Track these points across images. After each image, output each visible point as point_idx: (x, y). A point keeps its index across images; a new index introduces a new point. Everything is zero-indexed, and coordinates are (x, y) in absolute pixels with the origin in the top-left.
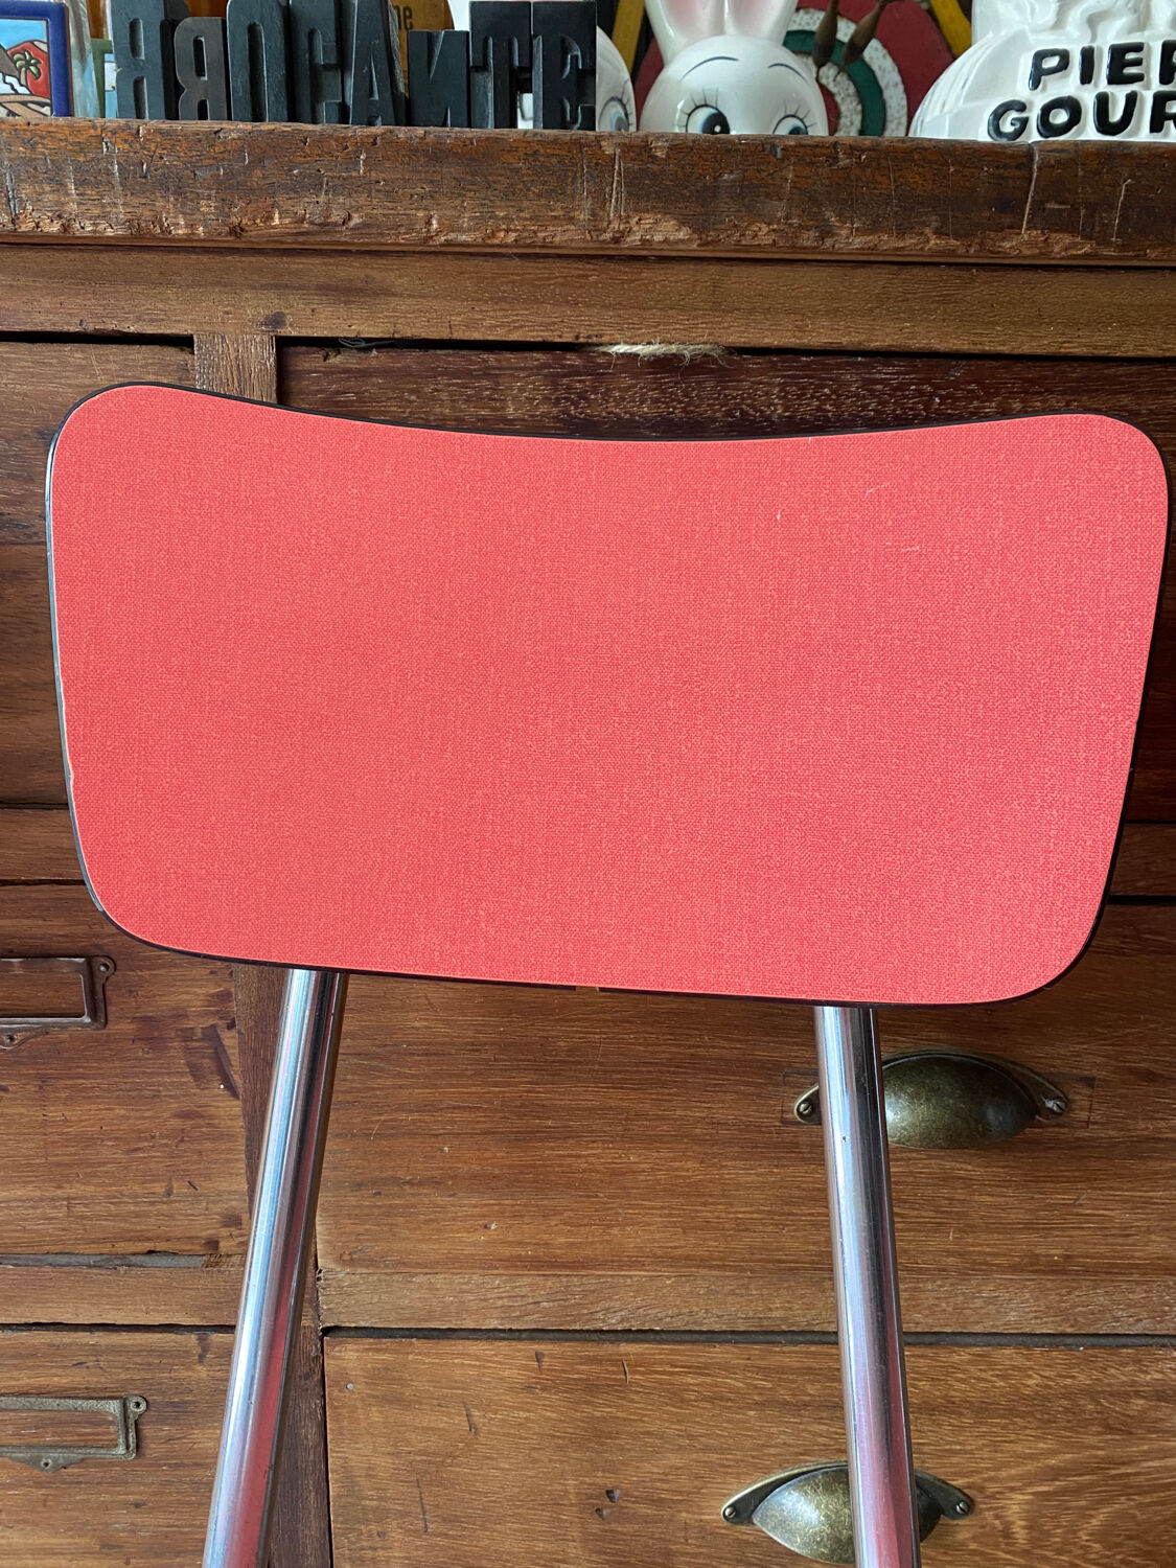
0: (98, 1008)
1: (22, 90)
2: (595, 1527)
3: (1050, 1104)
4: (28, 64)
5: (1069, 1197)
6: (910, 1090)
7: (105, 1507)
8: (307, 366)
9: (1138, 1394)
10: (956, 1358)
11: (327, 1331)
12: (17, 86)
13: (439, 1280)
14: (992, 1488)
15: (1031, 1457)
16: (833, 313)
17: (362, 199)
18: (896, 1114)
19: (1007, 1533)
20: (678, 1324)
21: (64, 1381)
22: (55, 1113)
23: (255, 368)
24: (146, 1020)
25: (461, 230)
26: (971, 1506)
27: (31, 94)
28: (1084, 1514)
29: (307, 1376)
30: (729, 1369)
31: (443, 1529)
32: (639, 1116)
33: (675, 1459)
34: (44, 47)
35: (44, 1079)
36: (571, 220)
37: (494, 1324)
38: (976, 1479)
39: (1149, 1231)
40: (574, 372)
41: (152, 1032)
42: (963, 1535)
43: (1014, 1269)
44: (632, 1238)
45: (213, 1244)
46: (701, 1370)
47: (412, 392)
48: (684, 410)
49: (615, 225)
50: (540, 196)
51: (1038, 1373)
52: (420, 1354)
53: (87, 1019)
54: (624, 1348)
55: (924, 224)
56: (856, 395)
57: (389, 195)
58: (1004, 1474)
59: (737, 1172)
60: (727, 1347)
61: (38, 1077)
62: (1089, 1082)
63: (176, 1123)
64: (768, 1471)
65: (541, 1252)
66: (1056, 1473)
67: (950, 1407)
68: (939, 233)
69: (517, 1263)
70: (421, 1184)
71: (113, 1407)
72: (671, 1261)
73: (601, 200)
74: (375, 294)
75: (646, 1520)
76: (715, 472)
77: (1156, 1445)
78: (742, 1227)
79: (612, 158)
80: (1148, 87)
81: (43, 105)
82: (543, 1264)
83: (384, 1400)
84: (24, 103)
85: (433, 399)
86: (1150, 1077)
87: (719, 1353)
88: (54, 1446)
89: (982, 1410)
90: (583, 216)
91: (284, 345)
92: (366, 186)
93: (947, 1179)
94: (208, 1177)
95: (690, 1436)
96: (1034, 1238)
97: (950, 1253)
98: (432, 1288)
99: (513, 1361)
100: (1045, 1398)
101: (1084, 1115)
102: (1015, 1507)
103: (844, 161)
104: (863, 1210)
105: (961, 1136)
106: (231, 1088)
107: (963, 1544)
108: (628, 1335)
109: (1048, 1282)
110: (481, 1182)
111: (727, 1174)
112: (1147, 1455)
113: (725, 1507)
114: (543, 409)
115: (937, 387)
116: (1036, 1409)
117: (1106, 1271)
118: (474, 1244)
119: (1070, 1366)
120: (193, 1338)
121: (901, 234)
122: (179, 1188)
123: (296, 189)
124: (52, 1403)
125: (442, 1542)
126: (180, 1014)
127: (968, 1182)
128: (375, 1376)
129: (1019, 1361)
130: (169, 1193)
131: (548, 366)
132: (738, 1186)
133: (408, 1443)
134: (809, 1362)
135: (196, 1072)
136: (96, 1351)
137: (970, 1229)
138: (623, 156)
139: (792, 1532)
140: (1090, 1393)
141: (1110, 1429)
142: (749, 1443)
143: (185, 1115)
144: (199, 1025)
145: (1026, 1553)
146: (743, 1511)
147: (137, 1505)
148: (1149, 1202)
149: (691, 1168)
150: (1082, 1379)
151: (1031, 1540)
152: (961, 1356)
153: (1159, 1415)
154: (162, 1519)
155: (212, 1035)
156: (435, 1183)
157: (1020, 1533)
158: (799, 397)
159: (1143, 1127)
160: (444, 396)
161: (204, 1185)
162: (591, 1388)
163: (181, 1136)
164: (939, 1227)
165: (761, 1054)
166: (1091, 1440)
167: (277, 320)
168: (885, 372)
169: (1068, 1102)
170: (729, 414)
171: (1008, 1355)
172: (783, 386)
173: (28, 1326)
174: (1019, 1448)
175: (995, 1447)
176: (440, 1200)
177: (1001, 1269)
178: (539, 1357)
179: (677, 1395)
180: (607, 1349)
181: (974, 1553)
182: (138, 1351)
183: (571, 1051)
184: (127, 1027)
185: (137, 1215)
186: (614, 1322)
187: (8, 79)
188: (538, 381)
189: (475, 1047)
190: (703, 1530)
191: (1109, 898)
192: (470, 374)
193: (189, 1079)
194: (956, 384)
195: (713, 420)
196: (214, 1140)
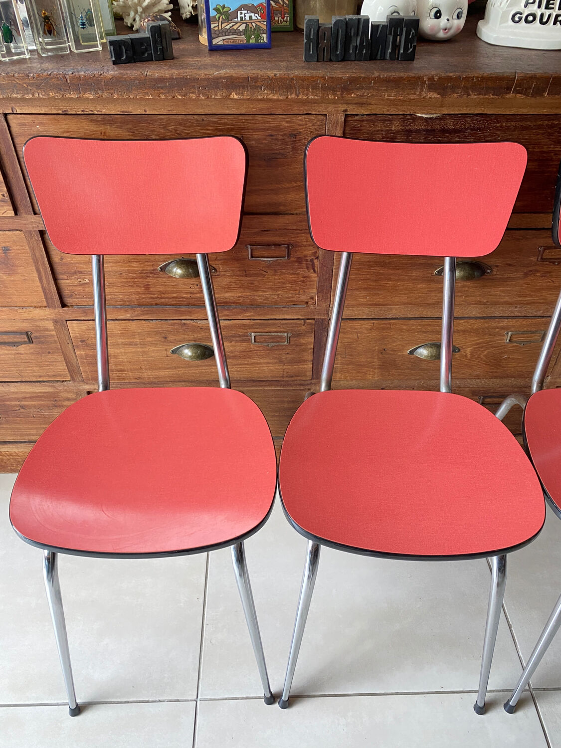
0: (289, 256)
1: (259, 18)
2: (381, 356)
3: (488, 271)
4: (261, 10)
5: (489, 290)
6: (460, 269)
7: (281, 354)
8: (351, 119)
9: (497, 328)
10: (461, 322)
12: (258, 17)
13: (355, 309)
14: (464, 347)
15: (473, 341)
16: (467, 106)
17: (372, 90)
18: (458, 274)
19: (466, 356)
20: (403, 317)
21: (275, 330)
22: (277, 277)
23: (340, 121)
24: (299, 258)
25: (391, 96)
26: (459, 350)
27: (262, 19)
28: (483, 352)
29: (325, 328)
30: (413, 325)
31: (349, 357)
32: (402, 275)
33: (399, 343)
34: (265, 5)
35: (275, 270)
36: (415, 94)
37: (365, 317)
38: (461, 345)
39: (505, 296)
40: (409, 119)
41: (299, 260)
42: (457, 356)
43: (476, 304)
44: (396, 300)
45: (307, 303)
46: (408, 325)
47: (372, 124)
48: (431, 127)
49: (424, 95)
50: (409, 89)
51: (477, 324)
53: (286, 258)
54: (391, 321)
55: (490, 93)
56: (469, 123)
57: (377, 90)
58: (467, 344)
59: (420, 286)
60: (413, 321)
61: (274, 270)
62: (497, 266)
63: (302, 279)
64: (418, 344)
65: (377, 302)
66: (478, 344)
67: (458, 331)
68: (493, 95)
69: (372, 305)
70: (354, 290)
71: (286, 334)
72: (404, 304)
73: (422, 89)
74: (367, 105)
75: (391, 354)
76: (438, 151)
77: (500, 338)
78: (420, 296)
79: (426, 81)
80: (555, 11)
81: (264, 22)
82: (377, 305)
84: (260, 22)
85: (377, 126)
86: (510, 265)
87: (412, 322)
88: (272, 342)
89: (464, 332)
90: (418, 93)
91: (346, 116)
92: (373, 88)
93: (464, 286)
94: (308, 289)
95: (403, 338)
96: (480, 298)
97: (463, 301)
98: (353, 310)
99: (368, 324)
100: (478, 329)
101: (495, 273)
102: (468, 350)
103: (475, 80)
104: (449, 293)
105: (468, 278)
106: (315, 272)
107: (457, 358)
108: (392, 319)
109: (482, 306)
110: (366, 289)
111: (418, 286)
112: (498, 340)
113: (408, 352)
114: (401, 127)
115: (487, 121)
116: (476, 332)
117: (495, 304)
118: (363, 301)
119: (484, 323)
120: (303, 321)
121: (485, 95)
122: (302, 291)
123: (358, 89)
124: (273, 334)
125: (349, 359)
126: (306, 256)
127: (468, 287)
129: (474, 322)
130: (299, 292)
131: (402, 118)
132: (420, 288)
133: (344, 340)
134: (430, 323)
135: (307, 268)
136: (283, 324)
137: (468, 296)
138: (428, 80)
139: (423, 355)
140: (488, 328)
141: (490, 335)
142: (415, 339)
143: (304, 277)
144: (309, 258)
145: (469, 360)
146: (412, 352)
147: (287, 353)
148: (506, 290)
149: (411, 285)
150: (486, 325)
151: (471, 357)
152: (462, 321)
153: (501, 332)
154: (292, 356)
155: (312, 260)
156: (357, 289)
157: (469, 355)
158: (457, 124)
159: (507, 275)
160: (379, 125)
161: (307, 291)
162: (383, 329)
163: (303, 281)
164: (461, 296)
165: (429, 262)
166: (486, 337)
167: (346, 111)
168: (476, 118)
169: (492, 270)
170: (441, 128)
171: (471, 321)
172: (453, 122)
173: (269, 319)
174: (471, 339)
175: (466, 339)
176: (357, 293)
177: (473, 304)
178: (373, 323)
179: (401, 330)
180: (389, 321)
181: (459, 359)
182: (291, 324)
183: (389, 262)
184: (294, 259)
185: (292, 297)
186: (390, 316)
187: (256, 15)
188: (400, 121)
189: (369, 262)
190: (403, 356)
191: (507, 229)
192: (385, 120)
193: (306, 269)
194: (492, 120)
195: (437, 129)
196: (309, 282)
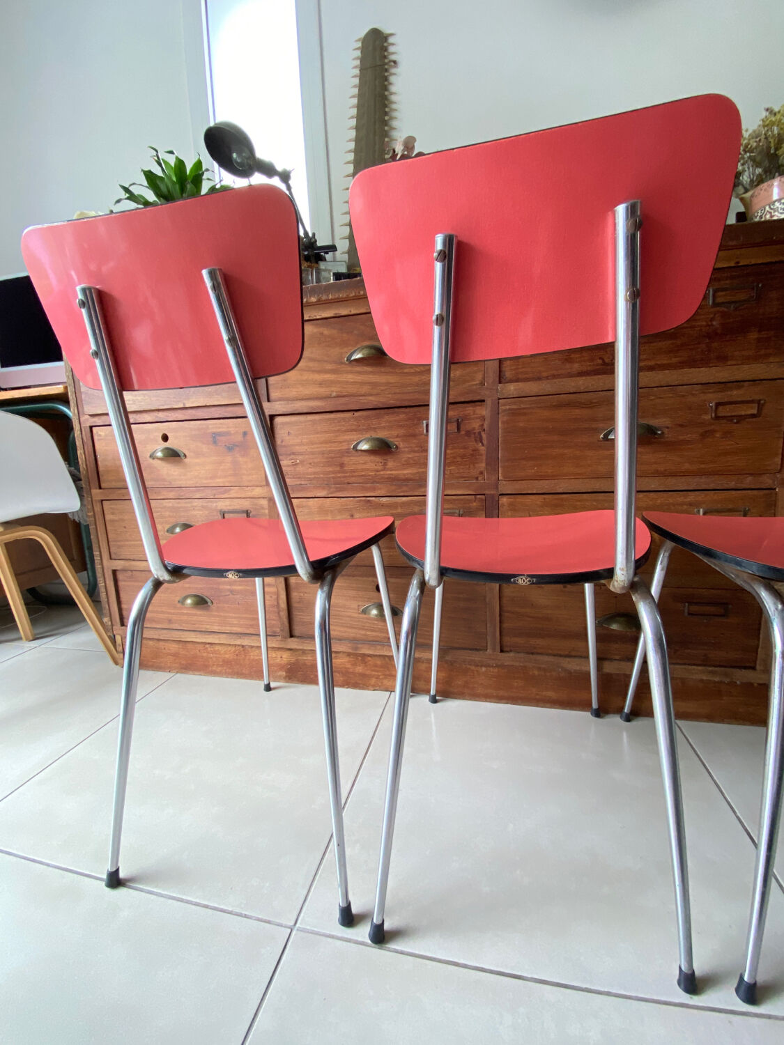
3: (659, 433)
5: (664, 456)
9: (685, 504)
11: (501, 495)
13: (523, 482)
24: (467, 431)
29: (495, 505)
30: (586, 500)
39: (684, 462)
41: (468, 434)
43: (653, 473)
44: (565, 470)
45: (477, 478)
52: (520, 499)
53: (456, 432)
54: (563, 496)
62: (668, 428)
65: (546, 474)
70: (521, 459)
71: (458, 512)
72: (574, 475)
83: (511, 510)
87: (585, 497)
94: (477, 463)
98: (522, 484)
106: (483, 444)
109: (661, 477)
117: (675, 474)
118: (531, 472)
120: (473, 496)
122: (472, 466)
124: (446, 511)
126: (474, 429)
128: (510, 504)
130: (470, 467)
134: (605, 498)
135: (476, 441)
136: (454, 500)
137: (642, 464)
140: (673, 504)
143: (473, 451)
144: (477, 431)
148: (683, 455)
153: (690, 509)
155: (479, 433)
156: (523, 459)
161: (476, 465)
163: (472, 455)
169: (663, 432)
171: (652, 495)
176: (524, 463)
178: (544, 499)
182: (462, 500)
184: (464, 433)
186: (561, 491)
193: (474, 443)
196: (478, 456)
